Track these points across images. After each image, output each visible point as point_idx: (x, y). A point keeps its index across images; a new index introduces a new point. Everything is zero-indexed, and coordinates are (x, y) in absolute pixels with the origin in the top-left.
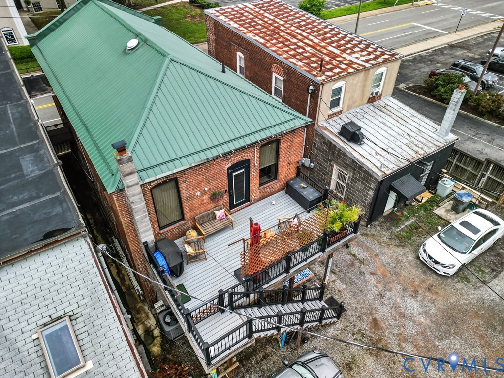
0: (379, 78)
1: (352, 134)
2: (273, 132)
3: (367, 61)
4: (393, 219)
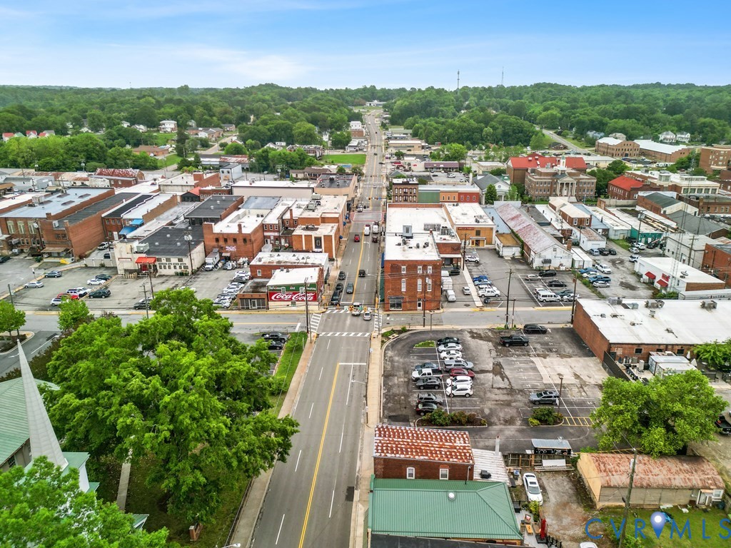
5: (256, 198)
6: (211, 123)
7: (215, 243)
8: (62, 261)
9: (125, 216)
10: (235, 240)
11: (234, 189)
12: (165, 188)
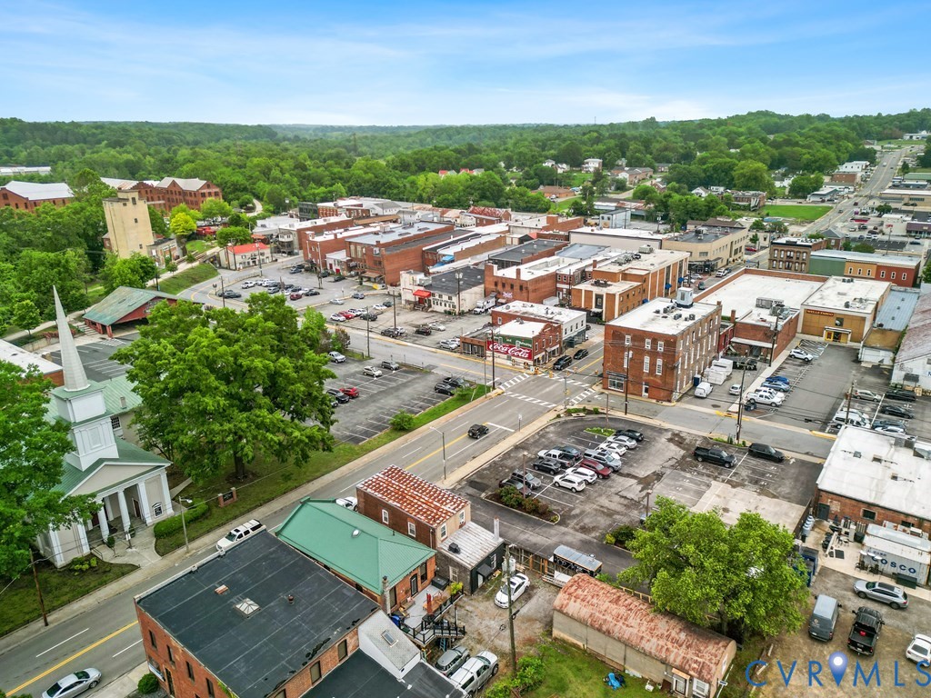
0: (462, 515)
1: (455, 549)
2: (424, 560)
3: (454, 509)
4: (483, 588)
5: (581, 245)
6: (643, 161)
7: (493, 287)
8: (375, 286)
9: (441, 251)
10: (512, 287)
11: (572, 236)
12: (515, 229)
